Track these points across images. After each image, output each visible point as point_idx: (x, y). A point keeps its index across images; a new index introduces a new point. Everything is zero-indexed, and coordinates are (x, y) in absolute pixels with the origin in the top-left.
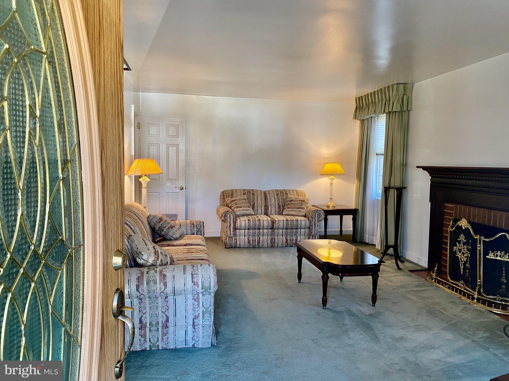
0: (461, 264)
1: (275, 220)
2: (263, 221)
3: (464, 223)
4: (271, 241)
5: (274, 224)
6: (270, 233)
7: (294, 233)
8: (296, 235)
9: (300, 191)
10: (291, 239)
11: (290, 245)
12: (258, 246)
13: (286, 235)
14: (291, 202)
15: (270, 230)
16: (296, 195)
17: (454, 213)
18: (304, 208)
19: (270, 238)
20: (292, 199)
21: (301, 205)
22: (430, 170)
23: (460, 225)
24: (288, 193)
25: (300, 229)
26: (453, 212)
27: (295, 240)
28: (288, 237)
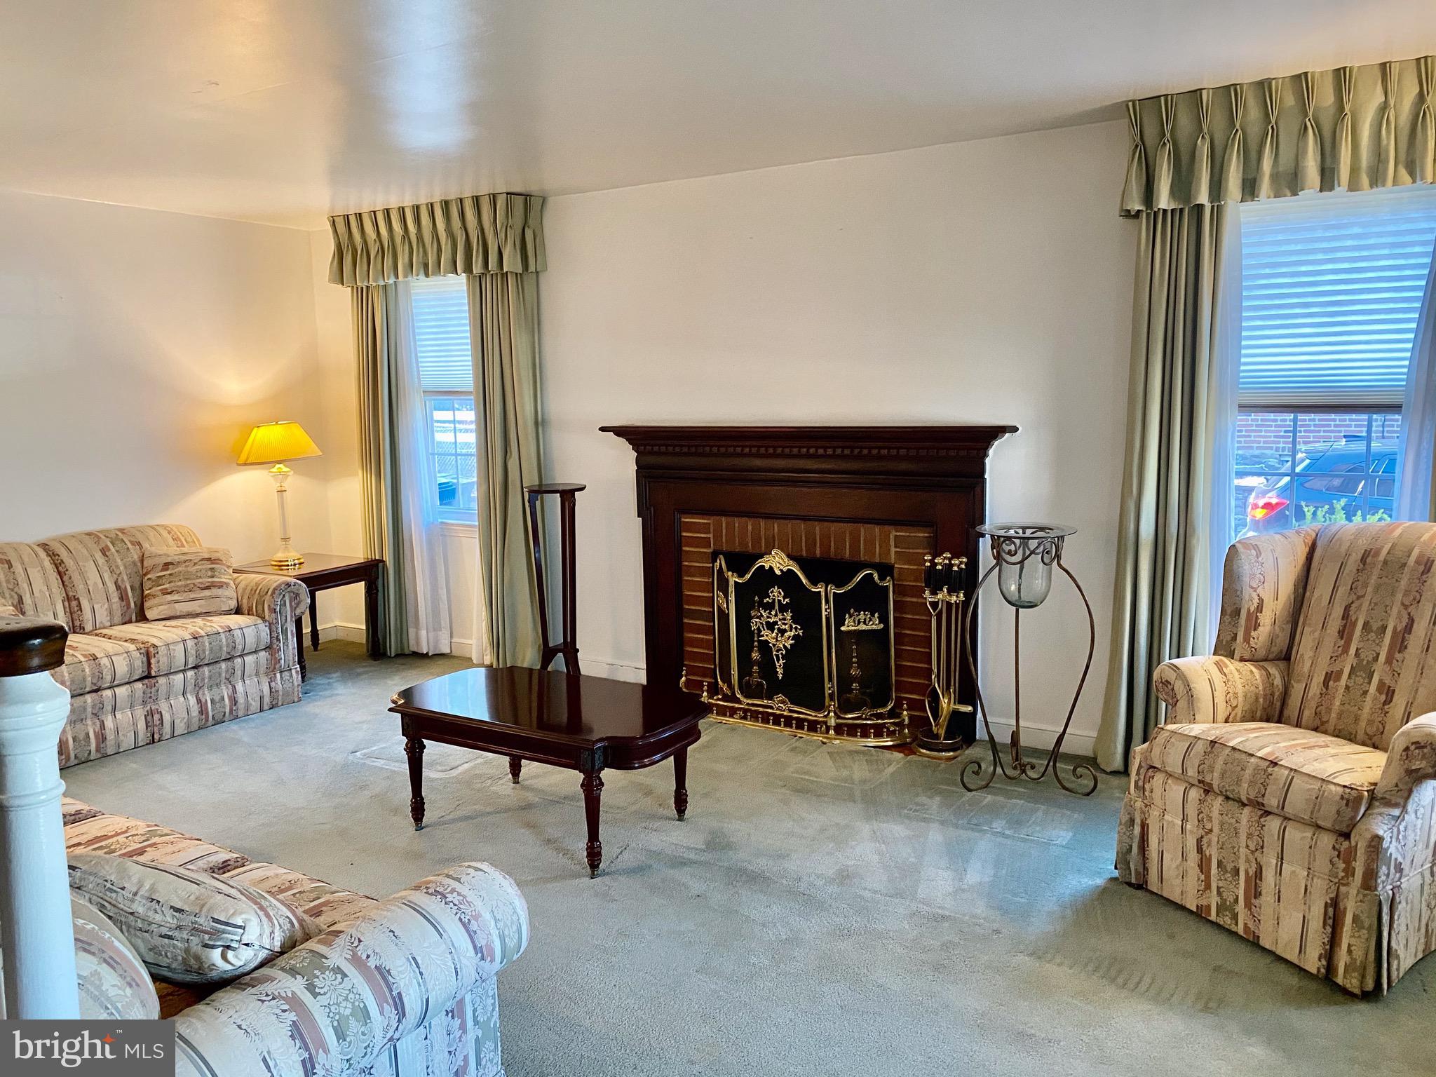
0: (777, 656)
1: (155, 646)
2: (109, 656)
3: (777, 562)
4: (147, 723)
5: (153, 661)
6: (139, 694)
7: (224, 675)
8: (231, 679)
9: (177, 527)
10: (217, 698)
11: (213, 718)
12: (99, 756)
13: (198, 687)
14: (167, 569)
15: (139, 685)
16: (171, 541)
17: (712, 540)
18: (227, 585)
19: (140, 712)
20: (169, 560)
21: (212, 577)
22: (634, 435)
23: (767, 567)
24: (140, 538)
25: (241, 656)
26: (711, 536)
27: (230, 697)
28: (204, 694)
